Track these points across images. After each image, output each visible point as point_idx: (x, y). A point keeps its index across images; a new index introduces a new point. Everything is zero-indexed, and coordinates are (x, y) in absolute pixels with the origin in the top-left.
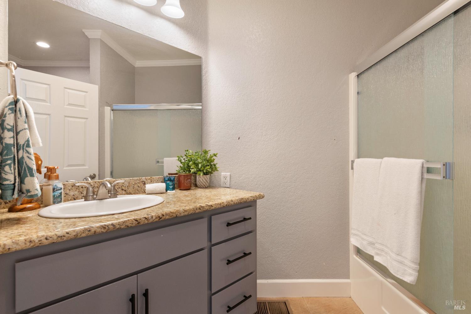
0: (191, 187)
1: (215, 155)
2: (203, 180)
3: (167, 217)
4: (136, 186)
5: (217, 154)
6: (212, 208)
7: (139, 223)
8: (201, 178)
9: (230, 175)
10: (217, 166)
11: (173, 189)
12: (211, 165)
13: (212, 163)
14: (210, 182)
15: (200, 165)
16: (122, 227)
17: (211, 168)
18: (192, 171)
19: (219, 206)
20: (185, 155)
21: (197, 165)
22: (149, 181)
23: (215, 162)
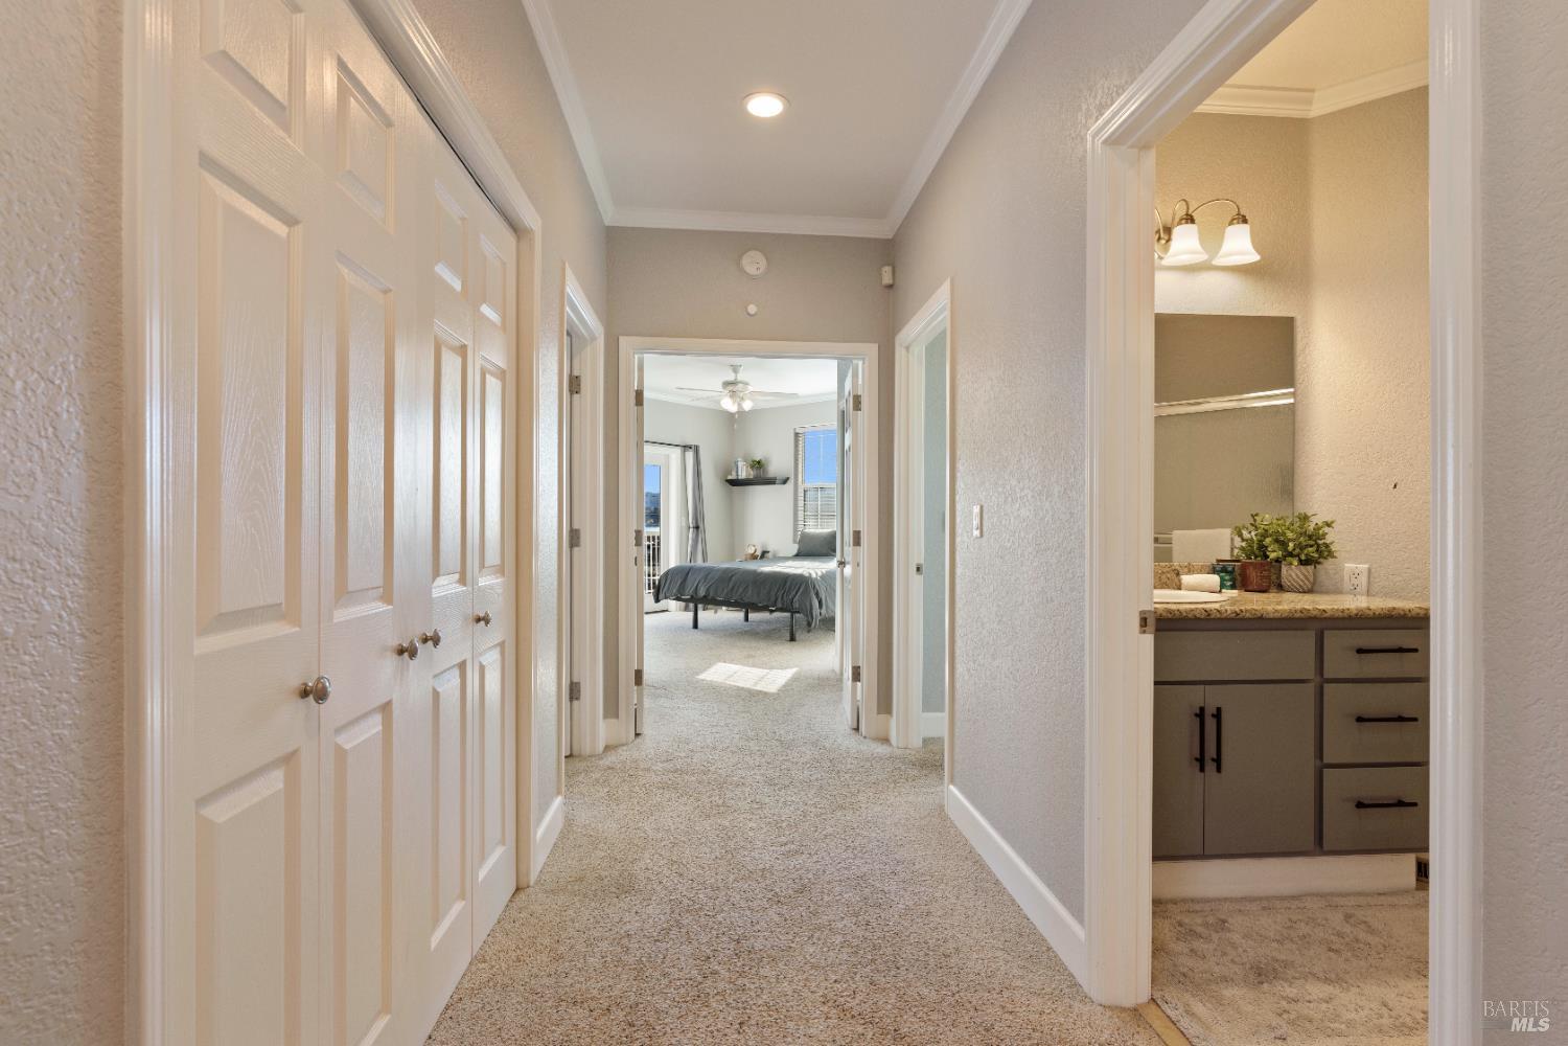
0: (1269, 587)
1: (1328, 525)
2: (1297, 575)
3: (1248, 615)
4: (1164, 577)
5: (1332, 522)
6: (1326, 615)
7: (1209, 615)
8: (1292, 572)
9: (1369, 570)
10: (1333, 548)
11: (1233, 587)
12: (1318, 546)
13: (1320, 542)
14: (1315, 579)
15: (1291, 545)
16: (1190, 616)
17: (1317, 551)
18: (1273, 555)
19: (1341, 614)
20: (1252, 524)
21: (1283, 544)
22: (1186, 570)
23: (1328, 540)
